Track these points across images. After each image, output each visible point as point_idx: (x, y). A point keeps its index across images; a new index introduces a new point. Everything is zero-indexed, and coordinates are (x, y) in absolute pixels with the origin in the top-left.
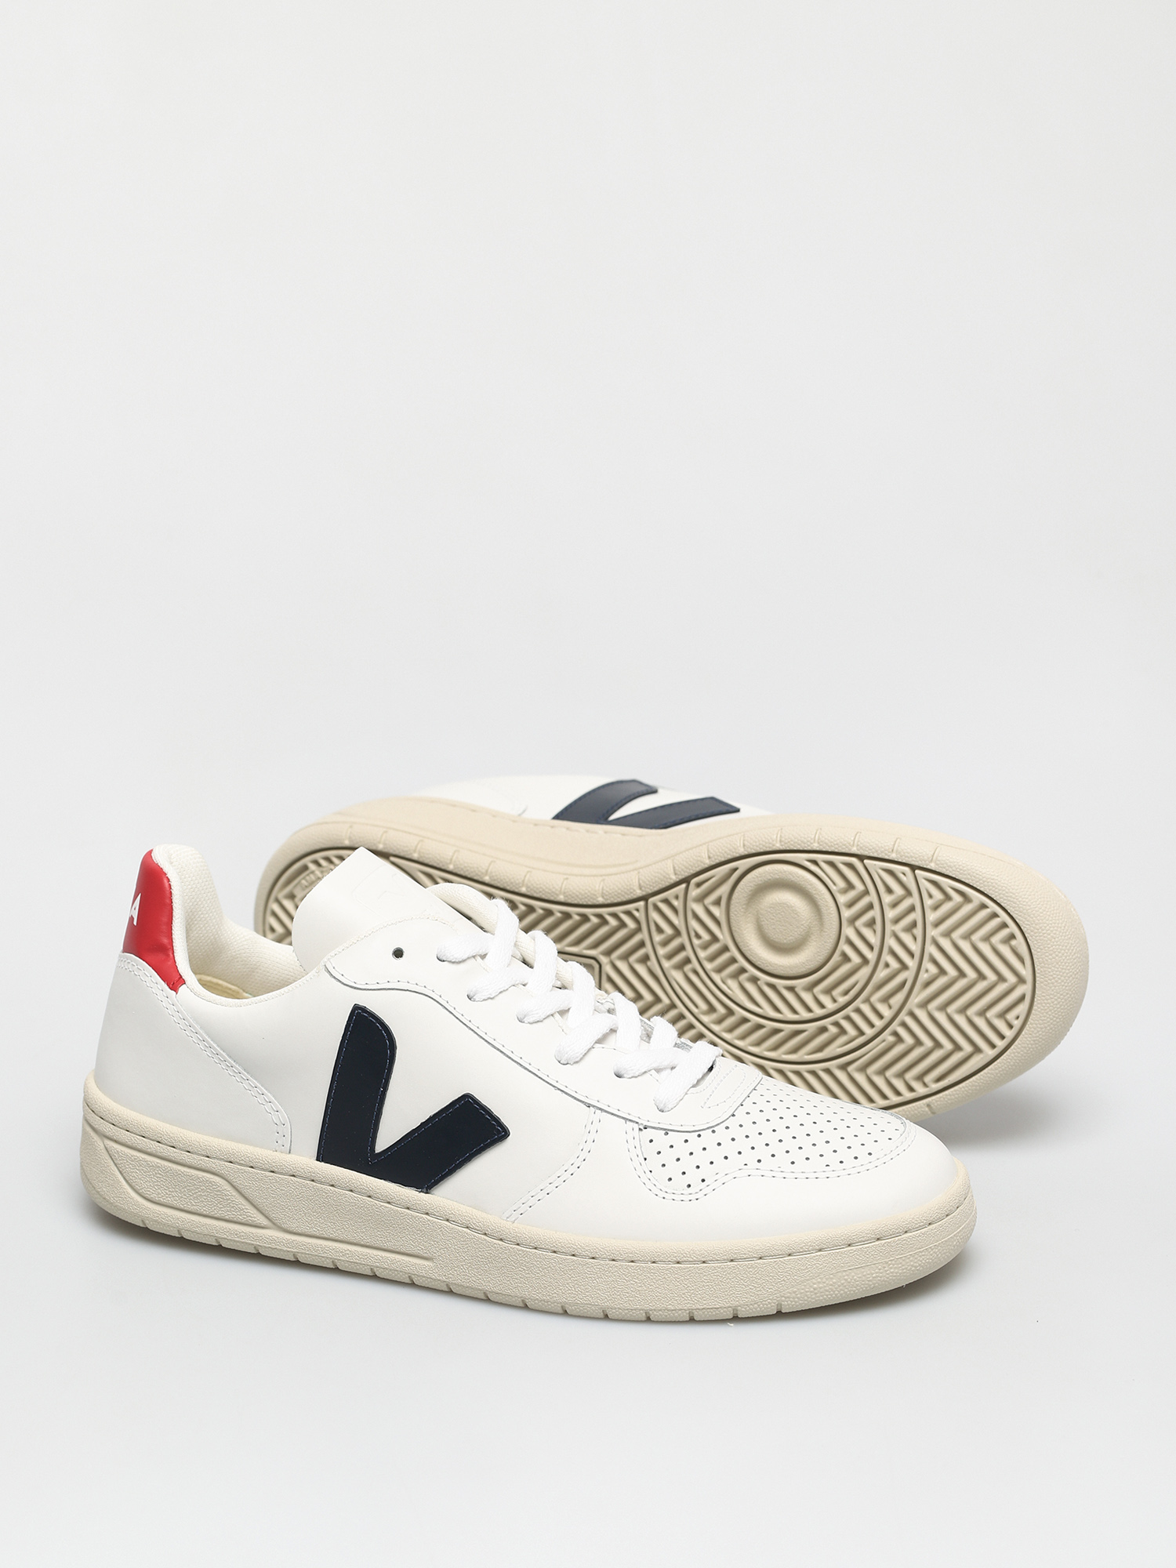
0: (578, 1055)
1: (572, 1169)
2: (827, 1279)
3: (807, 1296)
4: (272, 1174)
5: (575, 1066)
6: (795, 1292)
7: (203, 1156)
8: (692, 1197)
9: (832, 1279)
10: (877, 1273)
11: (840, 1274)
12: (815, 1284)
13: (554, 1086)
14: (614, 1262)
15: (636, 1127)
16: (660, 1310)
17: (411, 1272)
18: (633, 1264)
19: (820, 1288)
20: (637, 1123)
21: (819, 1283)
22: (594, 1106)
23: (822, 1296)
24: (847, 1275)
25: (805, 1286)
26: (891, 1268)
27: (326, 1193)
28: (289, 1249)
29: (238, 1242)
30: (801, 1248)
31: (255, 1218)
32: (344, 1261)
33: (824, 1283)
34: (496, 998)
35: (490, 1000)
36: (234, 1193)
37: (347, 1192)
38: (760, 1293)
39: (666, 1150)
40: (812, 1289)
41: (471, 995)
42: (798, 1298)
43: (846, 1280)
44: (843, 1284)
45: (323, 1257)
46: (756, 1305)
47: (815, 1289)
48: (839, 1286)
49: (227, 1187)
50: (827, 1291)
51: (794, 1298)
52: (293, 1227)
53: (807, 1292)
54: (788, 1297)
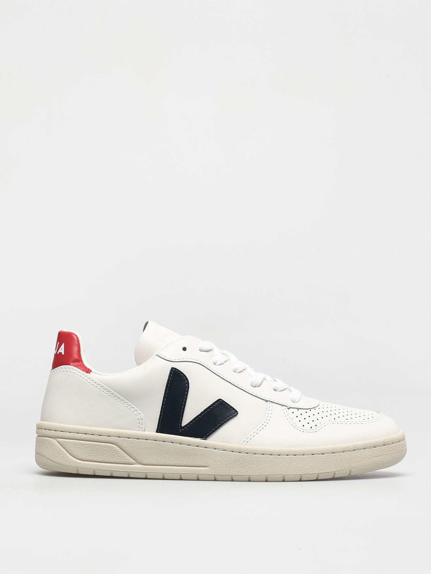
0: (259, 383)
1: (265, 424)
2: (368, 460)
3: (361, 467)
4: (138, 440)
5: (258, 387)
6: (356, 465)
7: (107, 436)
8: (314, 431)
9: (369, 460)
10: (384, 458)
11: (372, 458)
12: (363, 462)
13: (252, 395)
14: (288, 456)
15: (286, 408)
16: (306, 474)
17: (199, 473)
18: (295, 456)
19: (365, 464)
20: (287, 406)
21: (365, 461)
22: (269, 401)
23: (366, 467)
24: (375, 459)
25: (360, 463)
26: (389, 457)
27: (161, 445)
28: (144, 472)
29: (121, 471)
30: (358, 447)
31: (129, 460)
32: (168, 473)
33: (367, 461)
34: (224, 364)
35: (222, 365)
36: (120, 450)
37: (171, 444)
38: (344, 466)
39: (299, 416)
40: (362, 464)
41: (215, 363)
42: (357, 468)
43: (374, 461)
44: (373, 462)
45: (159, 473)
46: (342, 471)
47: (363, 464)
48: (372, 463)
49: (117, 448)
50: (367, 465)
51: (356, 468)
52: (145, 461)
53: (361, 465)
54: (354, 467)
